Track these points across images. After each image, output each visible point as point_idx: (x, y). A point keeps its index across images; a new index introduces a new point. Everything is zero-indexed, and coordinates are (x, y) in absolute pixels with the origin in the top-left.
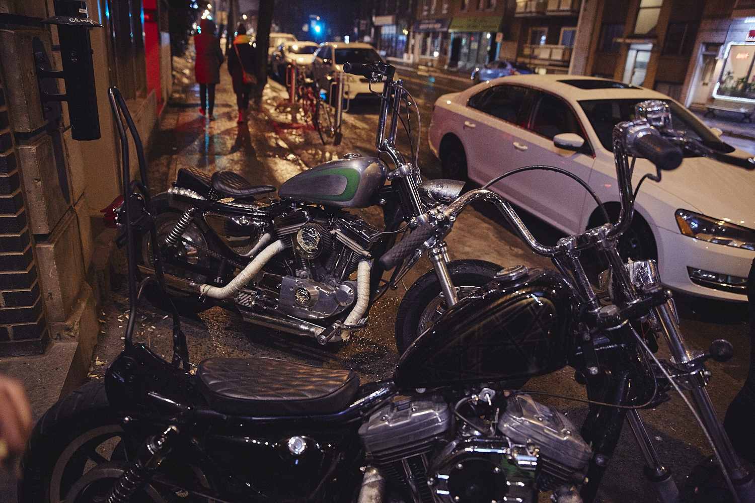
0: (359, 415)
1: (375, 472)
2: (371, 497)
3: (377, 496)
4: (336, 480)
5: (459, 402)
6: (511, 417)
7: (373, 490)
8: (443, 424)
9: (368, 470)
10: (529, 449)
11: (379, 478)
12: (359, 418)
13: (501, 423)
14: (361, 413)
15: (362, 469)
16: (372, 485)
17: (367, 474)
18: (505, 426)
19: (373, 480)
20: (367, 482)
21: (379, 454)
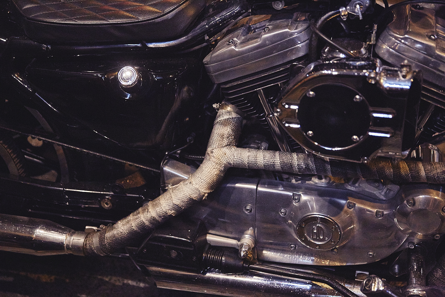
0: (203, 41)
1: (229, 109)
2: (222, 136)
3: (230, 135)
4: (188, 119)
5: (323, 18)
6: (391, 35)
7: (226, 128)
8: (302, 46)
9: (222, 107)
10: (401, 72)
11: (234, 115)
12: (205, 44)
13: (379, 44)
14: (207, 38)
15: (214, 106)
16: (225, 123)
17: (221, 111)
18: (384, 47)
19: (226, 117)
20: (219, 119)
21: (228, 86)
